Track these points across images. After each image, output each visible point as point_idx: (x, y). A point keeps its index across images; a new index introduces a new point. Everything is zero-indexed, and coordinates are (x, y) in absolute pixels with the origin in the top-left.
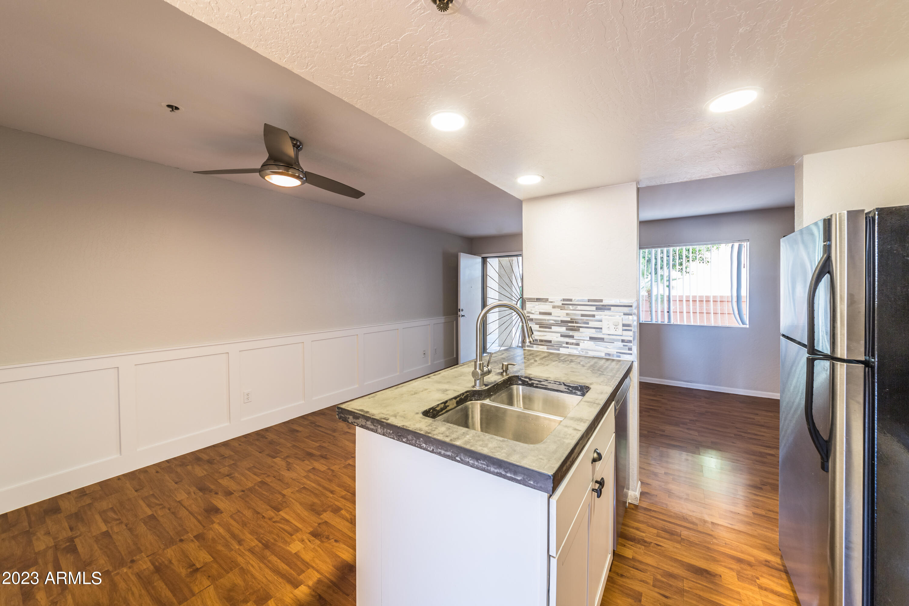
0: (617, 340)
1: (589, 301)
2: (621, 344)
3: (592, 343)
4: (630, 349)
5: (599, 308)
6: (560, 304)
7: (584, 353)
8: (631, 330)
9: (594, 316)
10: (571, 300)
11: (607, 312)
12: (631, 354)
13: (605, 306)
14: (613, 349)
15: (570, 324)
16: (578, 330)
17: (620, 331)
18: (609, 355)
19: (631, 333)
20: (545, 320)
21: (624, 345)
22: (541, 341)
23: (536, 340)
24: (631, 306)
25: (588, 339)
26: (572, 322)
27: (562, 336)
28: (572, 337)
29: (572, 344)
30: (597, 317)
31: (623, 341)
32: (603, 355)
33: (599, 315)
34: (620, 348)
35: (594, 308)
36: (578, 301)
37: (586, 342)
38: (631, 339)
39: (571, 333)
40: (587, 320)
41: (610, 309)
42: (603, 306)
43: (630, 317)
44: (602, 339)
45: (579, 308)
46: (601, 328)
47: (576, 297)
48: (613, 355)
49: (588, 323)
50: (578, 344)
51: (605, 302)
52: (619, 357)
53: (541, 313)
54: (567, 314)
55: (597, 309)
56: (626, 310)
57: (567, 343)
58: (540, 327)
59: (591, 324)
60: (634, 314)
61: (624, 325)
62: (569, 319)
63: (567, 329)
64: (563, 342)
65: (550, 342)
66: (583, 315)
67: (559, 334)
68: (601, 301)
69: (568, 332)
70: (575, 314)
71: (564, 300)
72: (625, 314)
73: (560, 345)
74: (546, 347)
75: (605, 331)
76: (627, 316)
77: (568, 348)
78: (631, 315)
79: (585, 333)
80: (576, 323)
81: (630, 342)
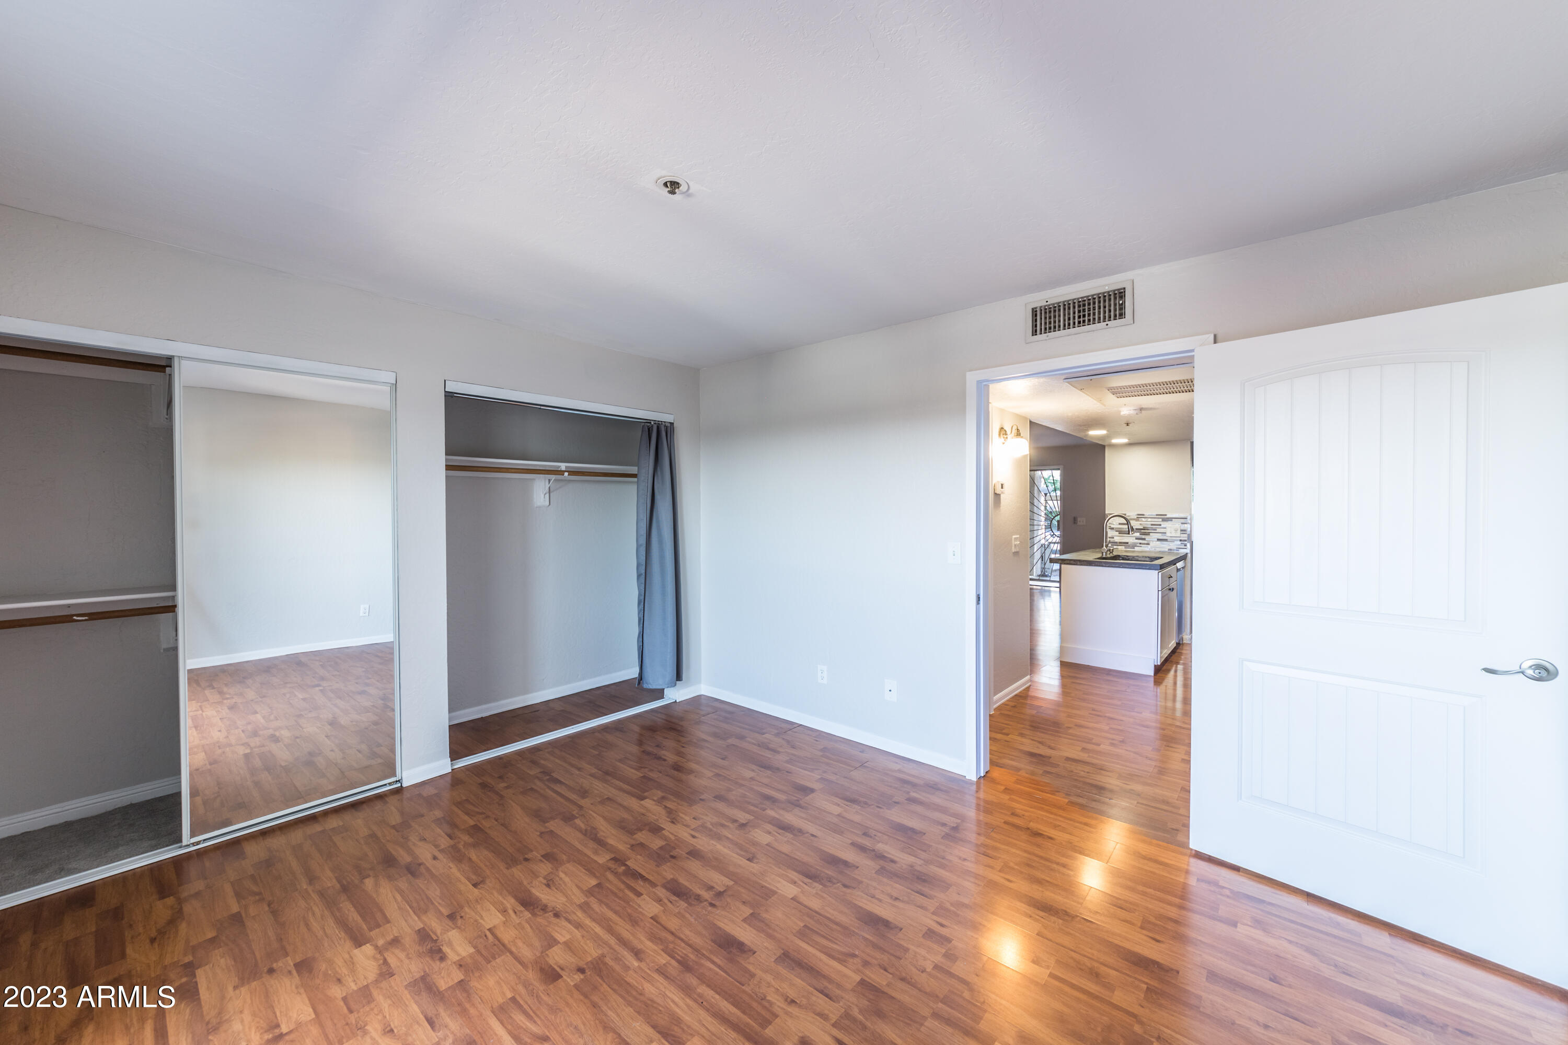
0: (1177, 540)
1: (1157, 515)
2: (1179, 543)
3: (1159, 543)
4: (1185, 545)
5: (1164, 520)
6: (1135, 517)
7: (1153, 549)
8: (1186, 534)
9: (1160, 525)
10: (1144, 515)
11: (1169, 522)
12: (1186, 548)
13: (1168, 518)
14: (1173, 546)
15: (1142, 531)
16: (1149, 535)
17: (1178, 534)
18: (1171, 550)
19: (1186, 535)
20: (1123, 528)
21: (1181, 543)
22: (1120, 543)
23: (1117, 543)
24: (1186, 518)
25: (1156, 540)
26: (1145, 530)
27: (1136, 539)
28: (1144, 539)
29: (1144, 544)
30: (1162, 526)
31: (1181, 540)
32: (1167, 550)
33: (1164, 524)
34: (1179, 545)
35: (1161, 520)
36: (1149, 515)
37: (1154, 542)
38: (1186, 539)
39: (1143, 537)
40: (1157, 528)
41: (1172, 520)
42: (1167, 518)
43: (1186, 525)
44: (1166, 540)
45: (1149, 520)
46: (1165, 533)
47: (1147, 514)
48: (1174, 550)
49: (1156, 530)
50: (1148, 544)
51: (1168, 516)
52: (1178, 551)
53: (1120, 524)
54: (1141, 524)
55: (1162, 520)
56: (1183, 521)
57: (1140, 544)
58: (1119, 533)
59: (1158, 530)
60: (1189, 523)
61: (1181, 530)
62: (1142, 528)
63: (1140, 534)
64: (1137, 543)
65: (1128, 543)
66: (1152, 525)
67: (1135, 538)
68: (1166, 515)
69: (1141, 536)
70: (1147, 524)
71: (1138, 515)
72: (1182, 523)
73: (1134, 546)
74: (1123, 547)
75: (1168, 534)
76: (1184, 525)
77: (1141, 546)
78: (1186, 524)
79: (1154, 536)
80: (1147, 530)
81: (1185, 541)
